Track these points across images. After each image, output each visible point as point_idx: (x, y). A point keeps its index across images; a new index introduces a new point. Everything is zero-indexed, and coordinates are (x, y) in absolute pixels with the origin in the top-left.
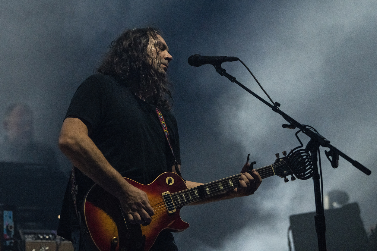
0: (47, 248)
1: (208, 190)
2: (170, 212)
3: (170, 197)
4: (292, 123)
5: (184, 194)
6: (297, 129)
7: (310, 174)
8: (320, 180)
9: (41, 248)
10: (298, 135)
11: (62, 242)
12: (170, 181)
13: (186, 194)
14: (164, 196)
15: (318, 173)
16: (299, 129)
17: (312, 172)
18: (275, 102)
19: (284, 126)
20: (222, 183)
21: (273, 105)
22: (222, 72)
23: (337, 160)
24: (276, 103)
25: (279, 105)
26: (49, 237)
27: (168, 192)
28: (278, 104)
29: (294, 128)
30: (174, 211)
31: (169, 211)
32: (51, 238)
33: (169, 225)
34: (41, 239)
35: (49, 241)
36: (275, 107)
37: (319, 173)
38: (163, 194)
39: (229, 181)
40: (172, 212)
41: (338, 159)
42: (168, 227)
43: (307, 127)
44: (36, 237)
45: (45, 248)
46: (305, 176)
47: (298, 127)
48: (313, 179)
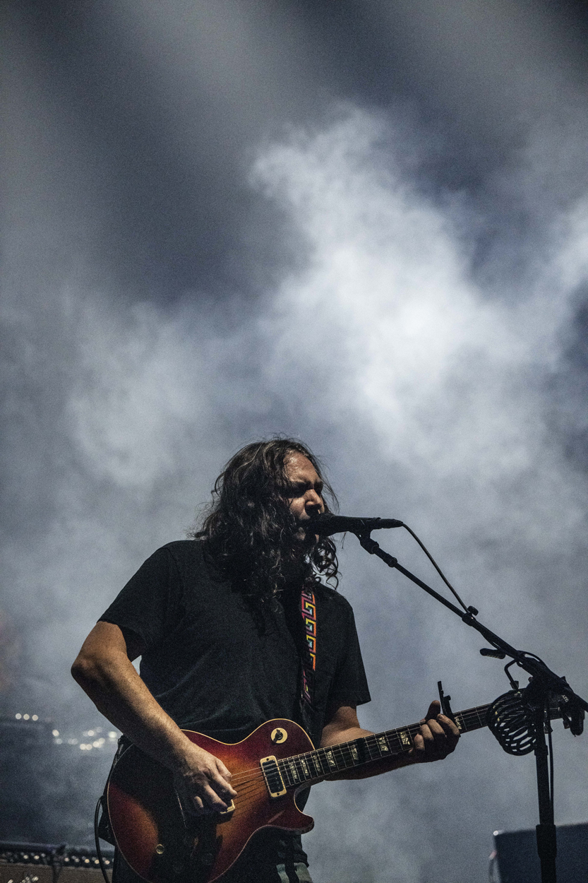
0: (36, 879)
1: (355, 753)
2: (274, 795)
3: (275, 766)
4: (499, 648)
5: (305, 761)
6: (508, 659)
7: (529, 745)
8: (549, 757)
9: (24, 878)
10: (509, 669)
11: (64, 868)
12: (279, 736)
13: (310, 760)
14: (264, 764)
15: (545, 743)
16: (513, 659)
17: (534, 742)
18: (467, 607)
19: (484, 652)
20: (385, 739)
21: (465, 612)
22: (372, 547)
23: (580, 720)
24: (471, 608)
25: (476, 612)
26: (41, 858)
27: (272, 758)
28: (473, 611)
29: (502, 657)
30: (284, 792)
31: (273, 792)
32: (44, 860)
33: (272, 819)
34: (26, 862)
35: (41, 866)
36: (469, 616)
37: (547, 744)
38: (263, 760)
39: (399, 735)
40: (278, 794)
41: (583, 718)
42: (270, 824)
43: (526, 656)
44: (16, 856)
45: (31, 879)
46: (521, 749)
47: (510, 656)
48: (535, 754)
